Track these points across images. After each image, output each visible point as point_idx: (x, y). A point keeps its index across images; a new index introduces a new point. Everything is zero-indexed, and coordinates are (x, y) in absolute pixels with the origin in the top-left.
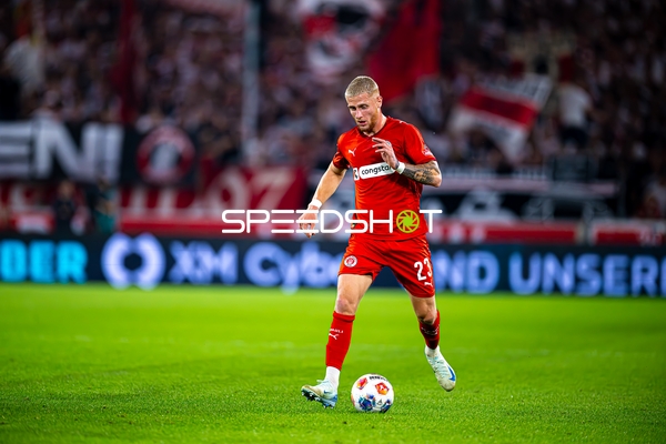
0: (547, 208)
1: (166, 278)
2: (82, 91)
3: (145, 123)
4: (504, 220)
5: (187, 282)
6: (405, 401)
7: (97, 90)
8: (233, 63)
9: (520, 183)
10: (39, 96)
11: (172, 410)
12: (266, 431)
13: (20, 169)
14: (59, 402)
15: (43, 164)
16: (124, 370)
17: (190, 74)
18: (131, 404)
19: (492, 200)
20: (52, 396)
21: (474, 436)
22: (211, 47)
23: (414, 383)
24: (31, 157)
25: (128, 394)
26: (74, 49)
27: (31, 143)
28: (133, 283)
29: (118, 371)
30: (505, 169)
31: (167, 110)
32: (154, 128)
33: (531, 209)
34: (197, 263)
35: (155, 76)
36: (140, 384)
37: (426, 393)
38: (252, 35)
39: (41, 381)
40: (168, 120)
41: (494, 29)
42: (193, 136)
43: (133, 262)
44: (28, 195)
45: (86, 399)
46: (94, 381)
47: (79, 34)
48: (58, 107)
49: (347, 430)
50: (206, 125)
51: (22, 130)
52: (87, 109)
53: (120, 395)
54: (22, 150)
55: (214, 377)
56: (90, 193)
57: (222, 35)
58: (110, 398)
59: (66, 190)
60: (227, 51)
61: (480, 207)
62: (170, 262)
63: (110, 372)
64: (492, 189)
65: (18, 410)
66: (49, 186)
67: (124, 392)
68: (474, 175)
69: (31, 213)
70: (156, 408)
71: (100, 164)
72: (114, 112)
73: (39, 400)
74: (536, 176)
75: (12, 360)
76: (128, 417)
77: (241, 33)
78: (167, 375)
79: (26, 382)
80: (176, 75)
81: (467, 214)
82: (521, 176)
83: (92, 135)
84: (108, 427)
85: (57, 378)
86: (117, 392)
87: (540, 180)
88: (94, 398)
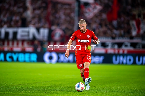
0: (141, 46)
1: (58, 61)
2: (40, 21)
3: (53, 28)
4: (131, 49)
5: (62, 62)
6: (110, 88)
7: (43, 21)
8: (72, 15)
9: (135, 41)
10: (30, 22)
11: (59, 90)
12: (79, 94)
13: (26, 38)
14: (34, 88)
15: (31, 37)
16: (49, 81)
17: (63, 17)
18: (50, 88)
19: (129, 44)
20: (33, 87)
21: (125, 95)
22: (68, 11)
23: (112, 84)
24: (28, 35)
25: (50, 87)
26: (38, 12)
27: (28, 32)
28: (51, 62)
29: (47, 81)
30: (132, 38)
31: (58, 25)
32: (55, 29)
33: (137, 46)
34: (65, 58)
35: (56, 18)
36: (52, 84)
37: (114, 86)
38: (76, 9)
39: (30, 84)
40: (58, 27)
41: (129, 7)
42: (64, 31)
43: (51, 58)
44: (28, 43)
45: (40, 87)
46: (42, 83)
47: (39, 8)
48: (34, 24)
49: (97, 94)
50: (67, 28)
51: (26, 29)
52: (40, 25)
53: (48, 87)
54: (26, 34)
55: (68, 83)
56: (41, 43)
57: (70, 9)
58: (45, 87)
59: (36, 42)
60: (71, 12)
61: (126, 46)
62: (59, 58)
63: (46, 82)
64: (129, 42)
65: (26, 90)
66: (32, 41)
67: (49, 86)
68: (125, 39)
69: (29, 47)
70: (56, 89)
71: (44, 36)
72: (47, 25)
73: (30, 88)
74: (138, 39)
75: (24, 79)
76: (50, 91)
77: (74, 9)
78: (58, 82)
79: (27, 84)
80: (60, 17)
81: (123, 47)
82: (135, 39)
83: (42, 30)
84: (45, 94)
85: (34, 83)
86: (47, 86)
87: (139, 40)
88: (42, 87)
